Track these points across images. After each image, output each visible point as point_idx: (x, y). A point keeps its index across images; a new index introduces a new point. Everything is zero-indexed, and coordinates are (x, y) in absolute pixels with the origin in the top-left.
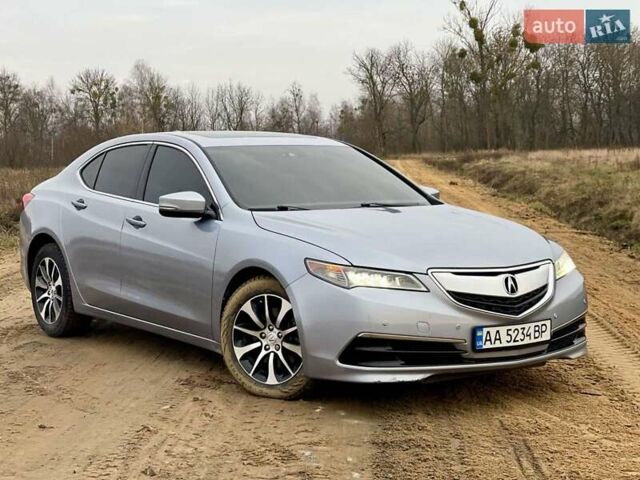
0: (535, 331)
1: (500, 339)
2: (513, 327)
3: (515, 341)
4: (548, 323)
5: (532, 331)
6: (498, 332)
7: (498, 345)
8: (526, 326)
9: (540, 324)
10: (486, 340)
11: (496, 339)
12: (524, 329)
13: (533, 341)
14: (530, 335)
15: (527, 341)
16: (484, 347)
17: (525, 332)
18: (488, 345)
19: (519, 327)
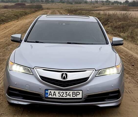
0: (73, 94)
1: (55, 95)
2: (61, 91)
3: (62, 96)
4: (81, 92)
5: (71, 93)
6: (54, 92)
7: (54, 97)
8: (68, 92)
9: (75, 92)
10: (50, 94)
11: (54, 95)
12: (67, 92)
13: (71, 97)
14: (70, 95)
15: (68, 97)
16: (49, 97)
17: (67, 94)
18: (50, 96)
19: (64, 92)
